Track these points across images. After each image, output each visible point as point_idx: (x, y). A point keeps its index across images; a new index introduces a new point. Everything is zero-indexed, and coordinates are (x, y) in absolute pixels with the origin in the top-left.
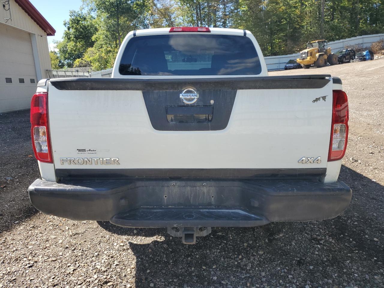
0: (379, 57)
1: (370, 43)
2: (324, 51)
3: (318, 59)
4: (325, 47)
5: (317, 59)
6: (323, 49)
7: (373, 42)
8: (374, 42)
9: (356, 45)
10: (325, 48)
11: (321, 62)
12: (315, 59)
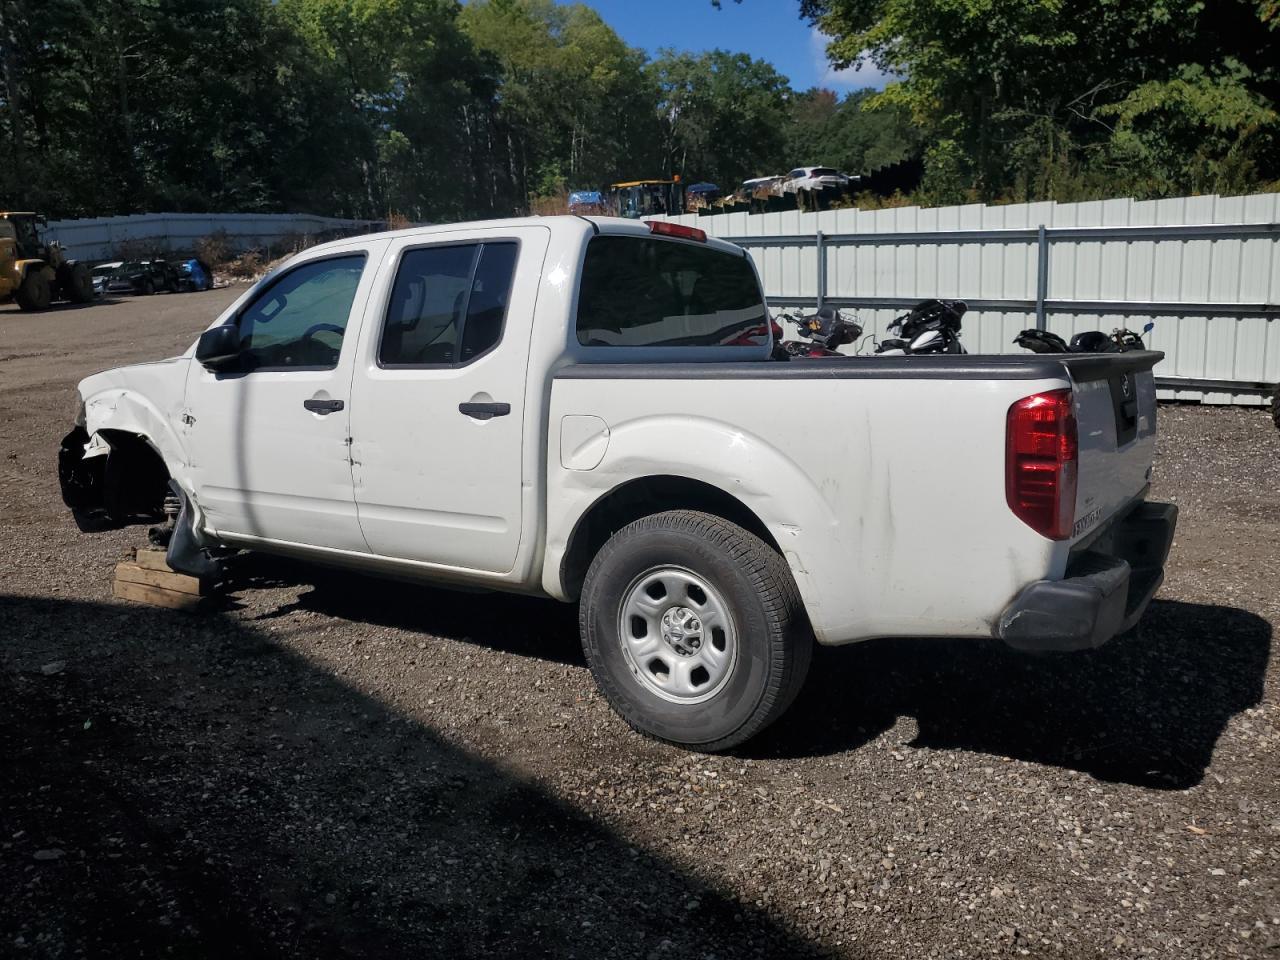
0: (227, 282)
1: (191, 236)
2: (41, 251)
3: (24, 282)
4: (40, 238)
5: (19, 281)
6: (37, 247)
7: (198, 236)
8: (203, 237)
9: (150, 238)
10: (40, 240)
11: (37, 292)
12: (15, 282)
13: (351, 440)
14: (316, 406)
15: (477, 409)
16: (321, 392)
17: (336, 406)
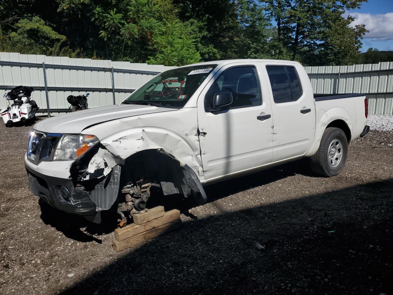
13: (273, 126)
14: (260, 118)
15: (304, 112)
16: (262, 113)
17: (268, 117)
